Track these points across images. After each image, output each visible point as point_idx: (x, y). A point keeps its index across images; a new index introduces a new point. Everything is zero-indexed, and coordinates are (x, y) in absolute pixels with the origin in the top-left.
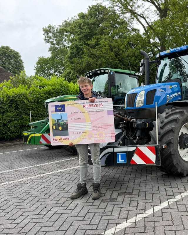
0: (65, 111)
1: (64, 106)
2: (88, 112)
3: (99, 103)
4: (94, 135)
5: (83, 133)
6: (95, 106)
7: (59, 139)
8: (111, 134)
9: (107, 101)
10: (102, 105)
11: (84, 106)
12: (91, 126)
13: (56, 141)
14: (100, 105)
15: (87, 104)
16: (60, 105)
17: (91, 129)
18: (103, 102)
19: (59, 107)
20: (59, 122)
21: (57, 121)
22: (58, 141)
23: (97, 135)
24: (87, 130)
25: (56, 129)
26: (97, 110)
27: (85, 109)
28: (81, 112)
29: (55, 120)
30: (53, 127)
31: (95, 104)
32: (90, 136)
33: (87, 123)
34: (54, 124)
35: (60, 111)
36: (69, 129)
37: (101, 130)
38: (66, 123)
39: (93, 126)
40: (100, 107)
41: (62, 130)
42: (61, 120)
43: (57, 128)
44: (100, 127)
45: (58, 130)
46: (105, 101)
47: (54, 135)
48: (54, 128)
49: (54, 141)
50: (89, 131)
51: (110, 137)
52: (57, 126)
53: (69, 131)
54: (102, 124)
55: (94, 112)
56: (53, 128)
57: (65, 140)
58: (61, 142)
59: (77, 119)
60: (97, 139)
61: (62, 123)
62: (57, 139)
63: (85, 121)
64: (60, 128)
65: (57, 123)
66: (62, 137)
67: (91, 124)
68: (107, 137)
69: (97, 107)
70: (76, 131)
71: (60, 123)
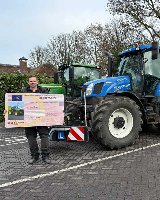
0: (22, 101)
1: (21, 96)
2: (43, 103)
3: (53, 97)
4: (47, 120)
5: (37, 118)
6: (49, 99)
7: (14, 123)
8: (61, 119)
9: (60, 96)
10: (55, 98)
11: (40, 98)
12: (45, 113)
13: (11, 124)
14: (54, 98)
15: (43, 97)
16: (18, 96)
17: (44, 116)
18: (56, 96)
19: (17, 97)
20: (15, 109)
21: (13, 108)
22: (13, 124)
23: (49, 120)
24: (41, 116)
25: (12, 115)
26: (51, 102)
27: (41, 101)
28: (37, 103)
29: (11, 107)
30: (8, 112)
31: (50, 98)
32: (43, 121)
33: (41, 111)
34: (10, 111)
35: (17, 100)
36: (24, 115)
37: (53, 116)
38: (23, 110)
39: (47, 113)
40: (54, 100)
41: (18, 115)
42: (17, 107)
43: (13, 113)
44: (52, 114)
45: (14, 115)
46: (58, 96)
47: (9, 120)
48: (10, 113)
49: (8, 124)
50: (43, 117)
51: (59, 121)
52: (13, 112)
53: (24, 116)
54: (54, 112)
55: (48, 103)
56: (8, 114)
57: (20, 123)
58: (16, 125)
59: (33, 107)
60: (49, 122)
61: (18, 110)
62: (11, 123)
63: (39, 109)
64: (16, 114)
65: (13, 110)
66: (17, 121)
67: (45, 112)
68: (57, 121)
69: (51, 100)
70: (31, 116)
71: (17, 110)
